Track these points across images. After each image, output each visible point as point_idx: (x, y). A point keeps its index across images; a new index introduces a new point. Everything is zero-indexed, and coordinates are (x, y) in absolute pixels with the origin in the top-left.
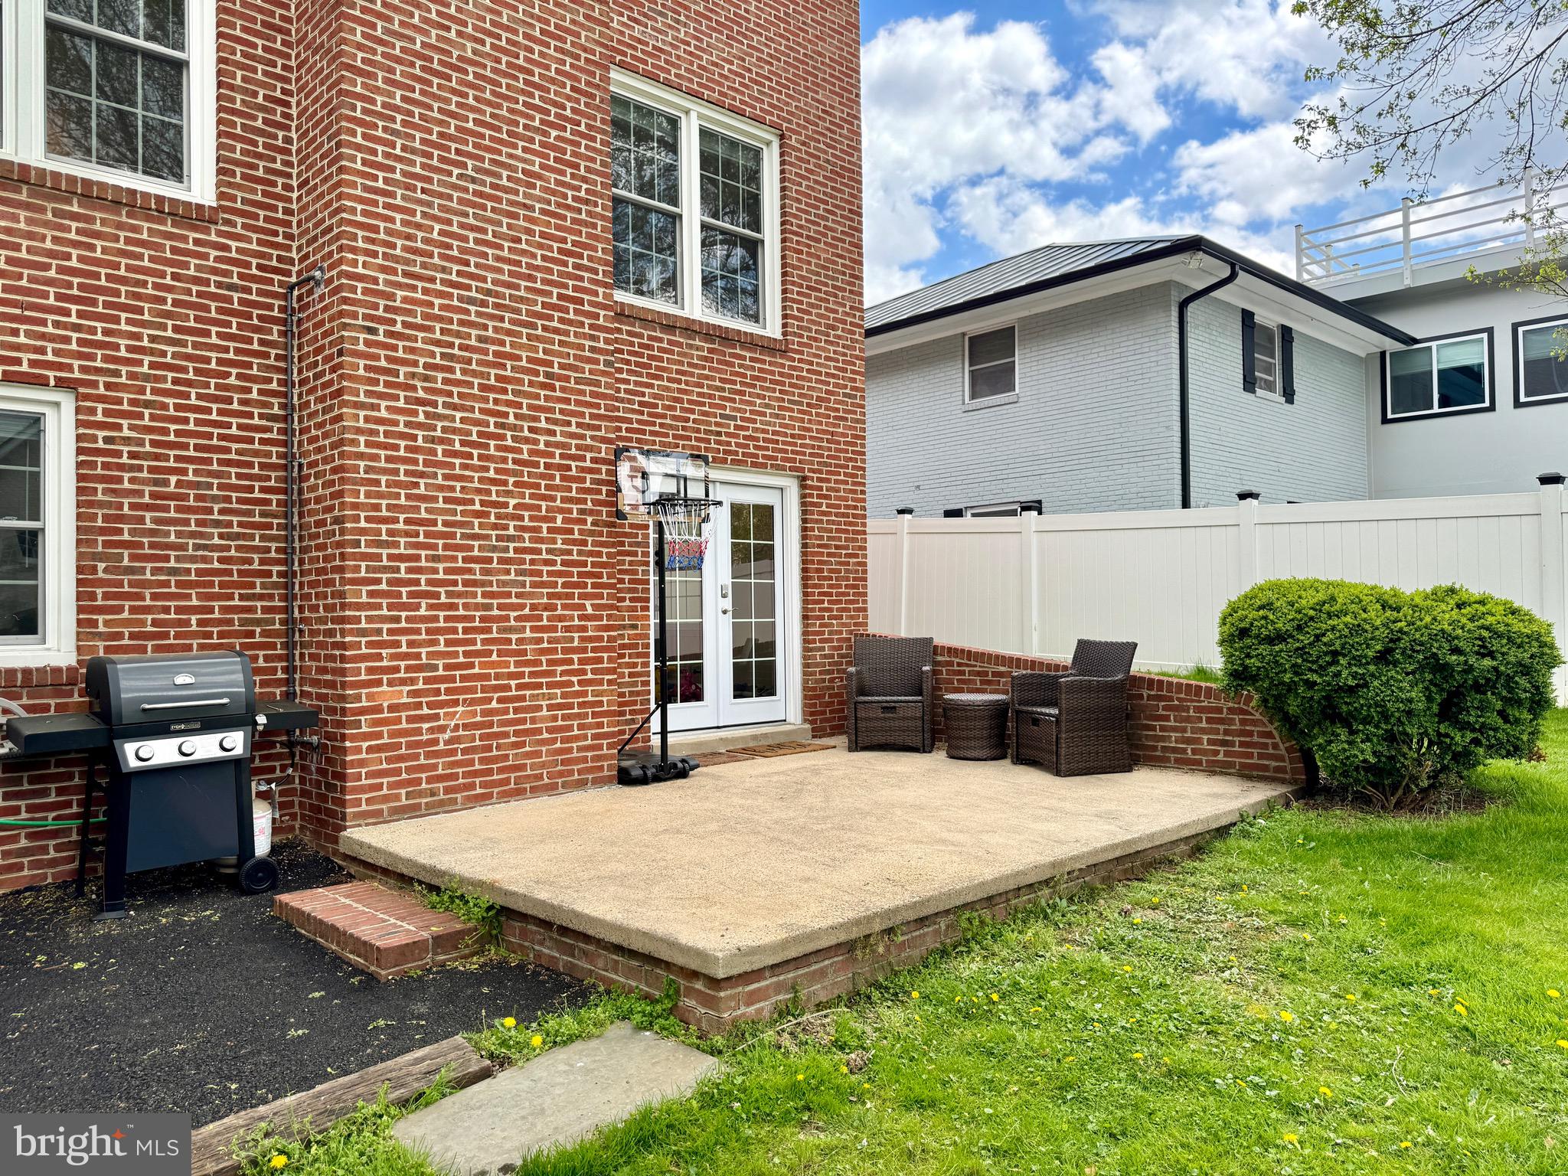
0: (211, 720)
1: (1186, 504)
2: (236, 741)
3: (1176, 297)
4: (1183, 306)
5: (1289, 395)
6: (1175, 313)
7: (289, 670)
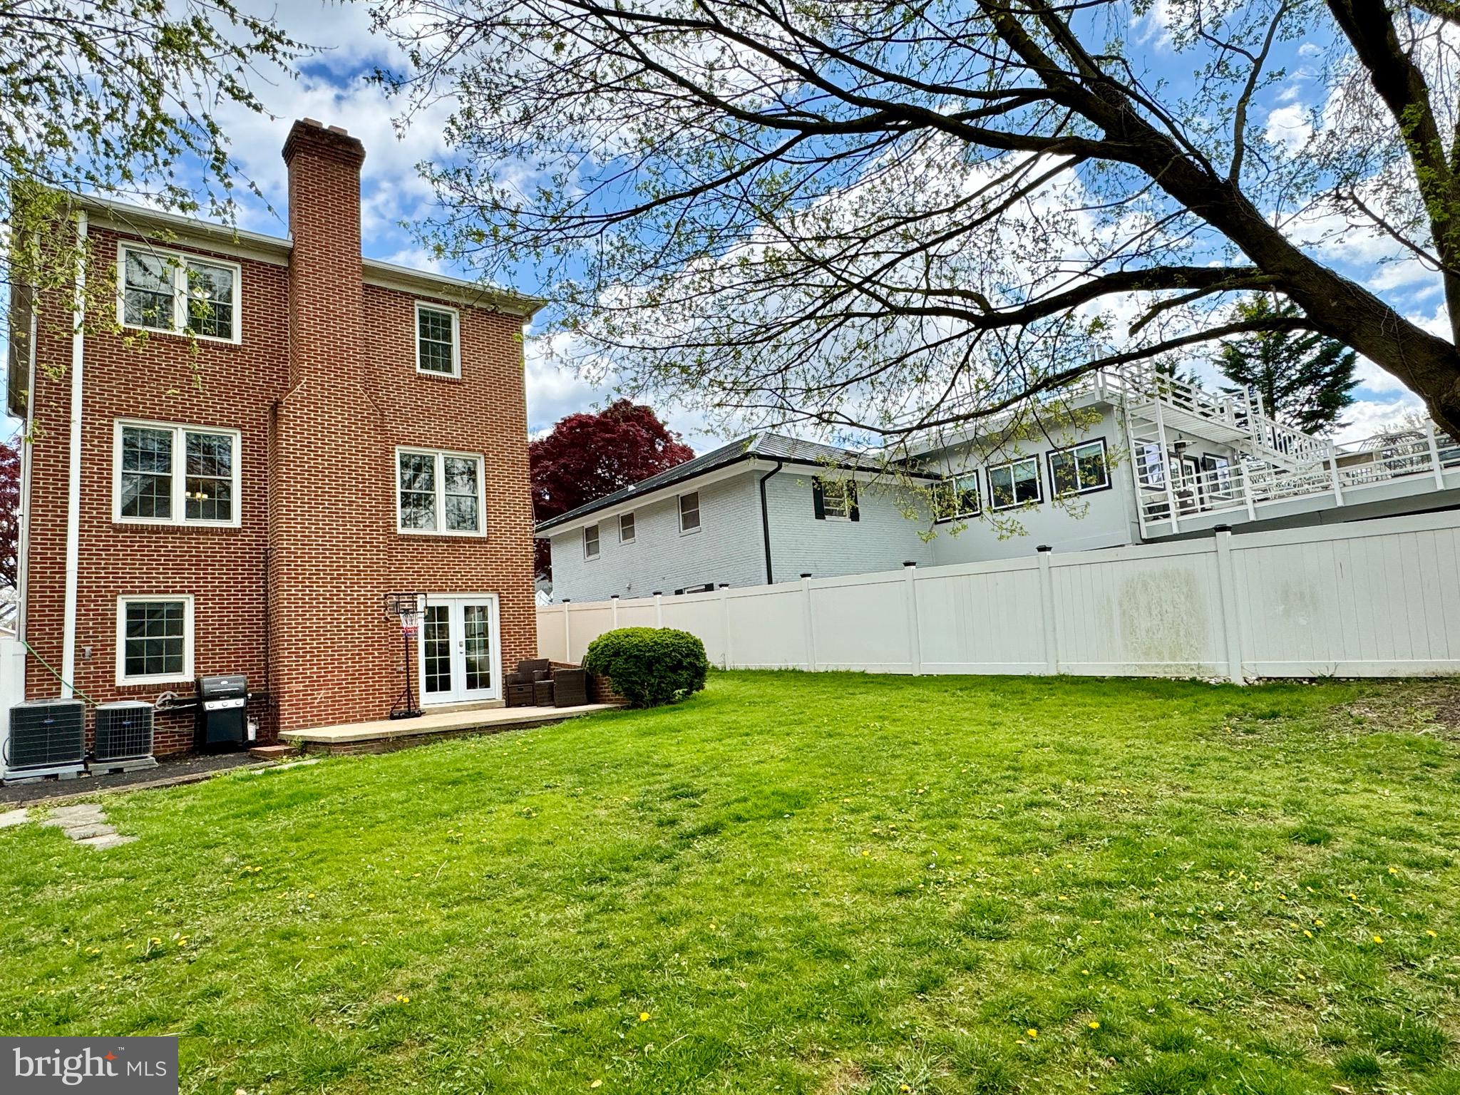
0: (233, 695)
1: (770, 582)
2: (240, 702)
3: (758, 477)
4: (763, 482)
5: (855, 516)
6: (758, 486)
7: (267, 681)
